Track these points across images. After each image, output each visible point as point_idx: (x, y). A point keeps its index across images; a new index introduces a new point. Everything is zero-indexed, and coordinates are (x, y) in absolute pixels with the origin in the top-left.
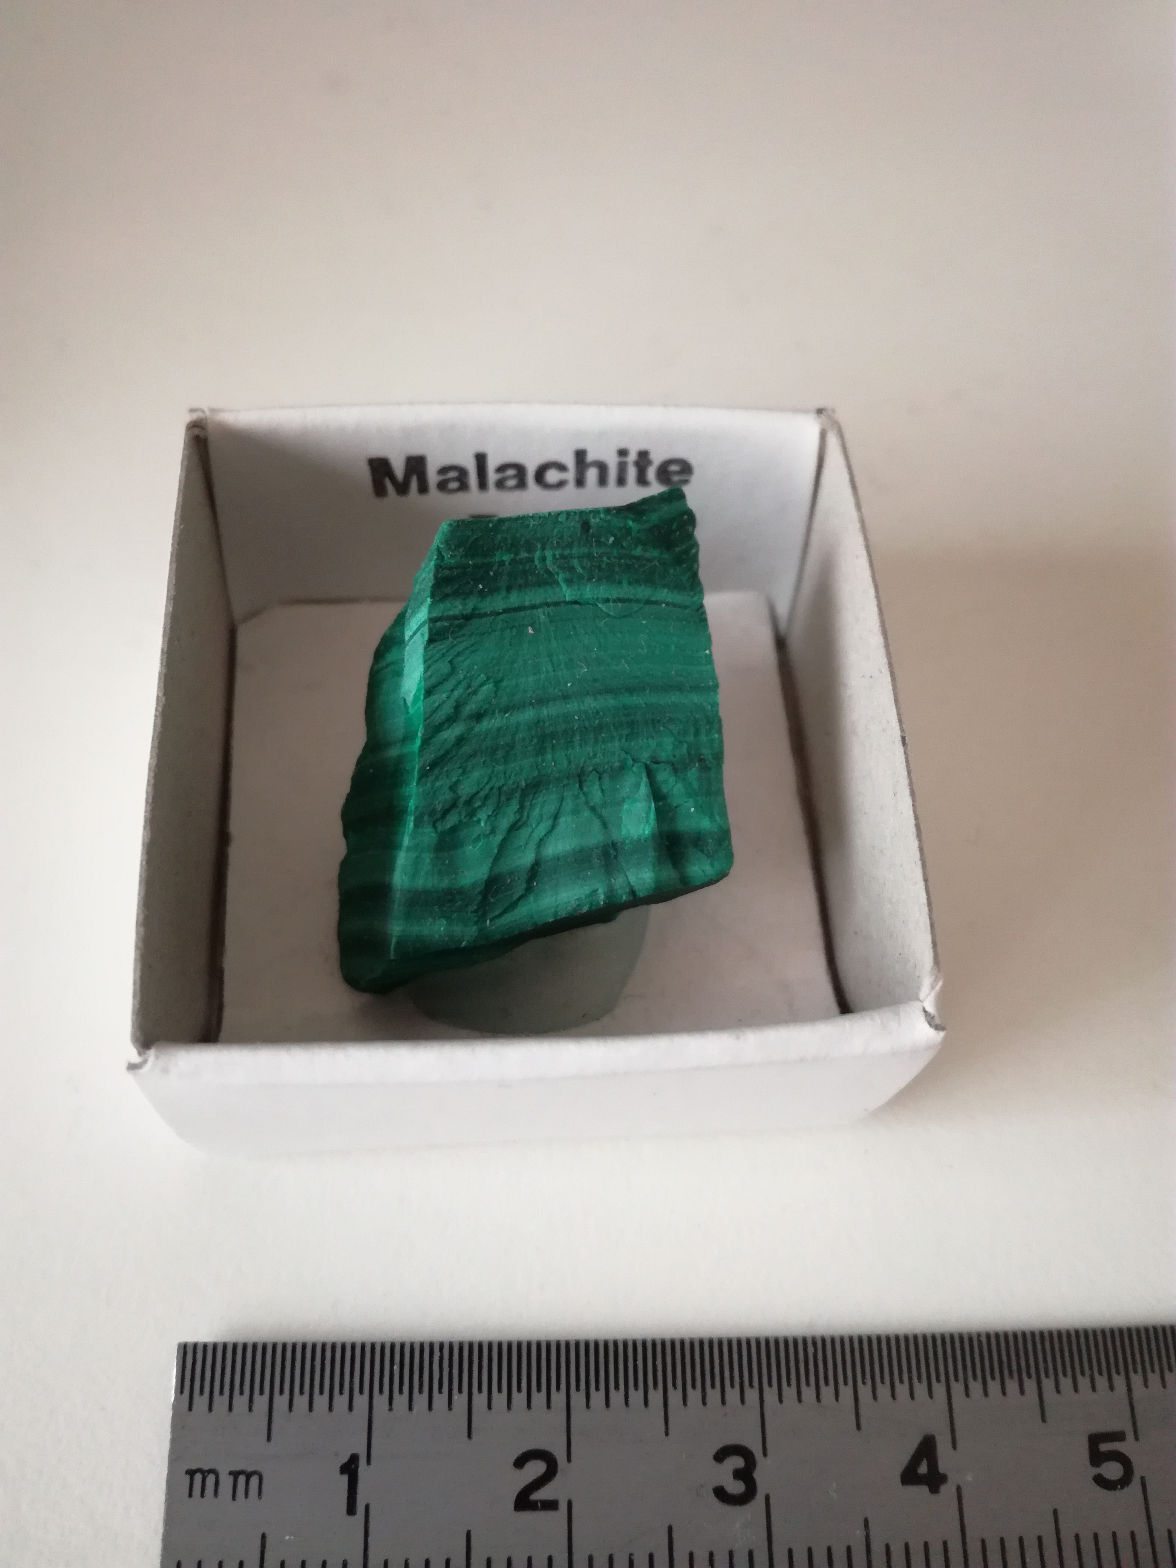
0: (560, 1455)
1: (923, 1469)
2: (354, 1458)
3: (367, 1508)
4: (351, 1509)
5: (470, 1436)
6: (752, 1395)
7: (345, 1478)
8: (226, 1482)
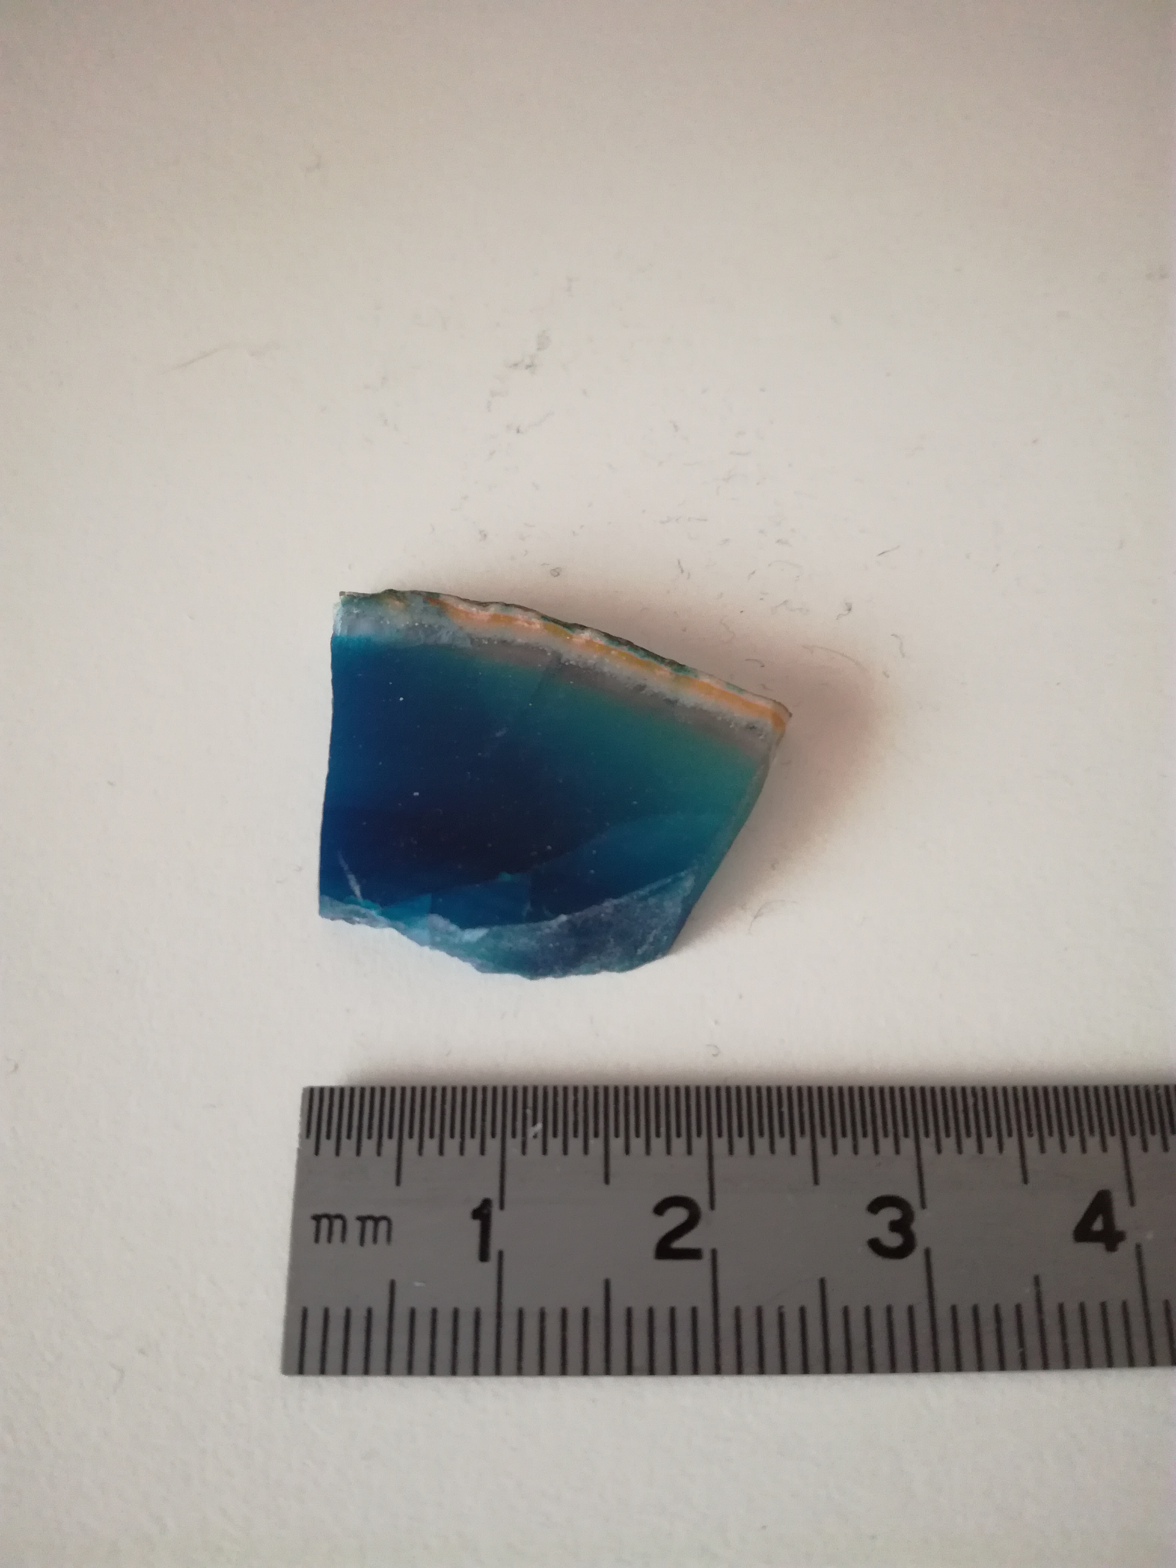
0: (702, 1202)
1: (1098, 1225)
2: (487, 1203)
3: (501, 1254)
4: (484, 1256)
5: (607, 1180)
6: (907, 1144)
7: (476, 1224)
8: (354, 1228)
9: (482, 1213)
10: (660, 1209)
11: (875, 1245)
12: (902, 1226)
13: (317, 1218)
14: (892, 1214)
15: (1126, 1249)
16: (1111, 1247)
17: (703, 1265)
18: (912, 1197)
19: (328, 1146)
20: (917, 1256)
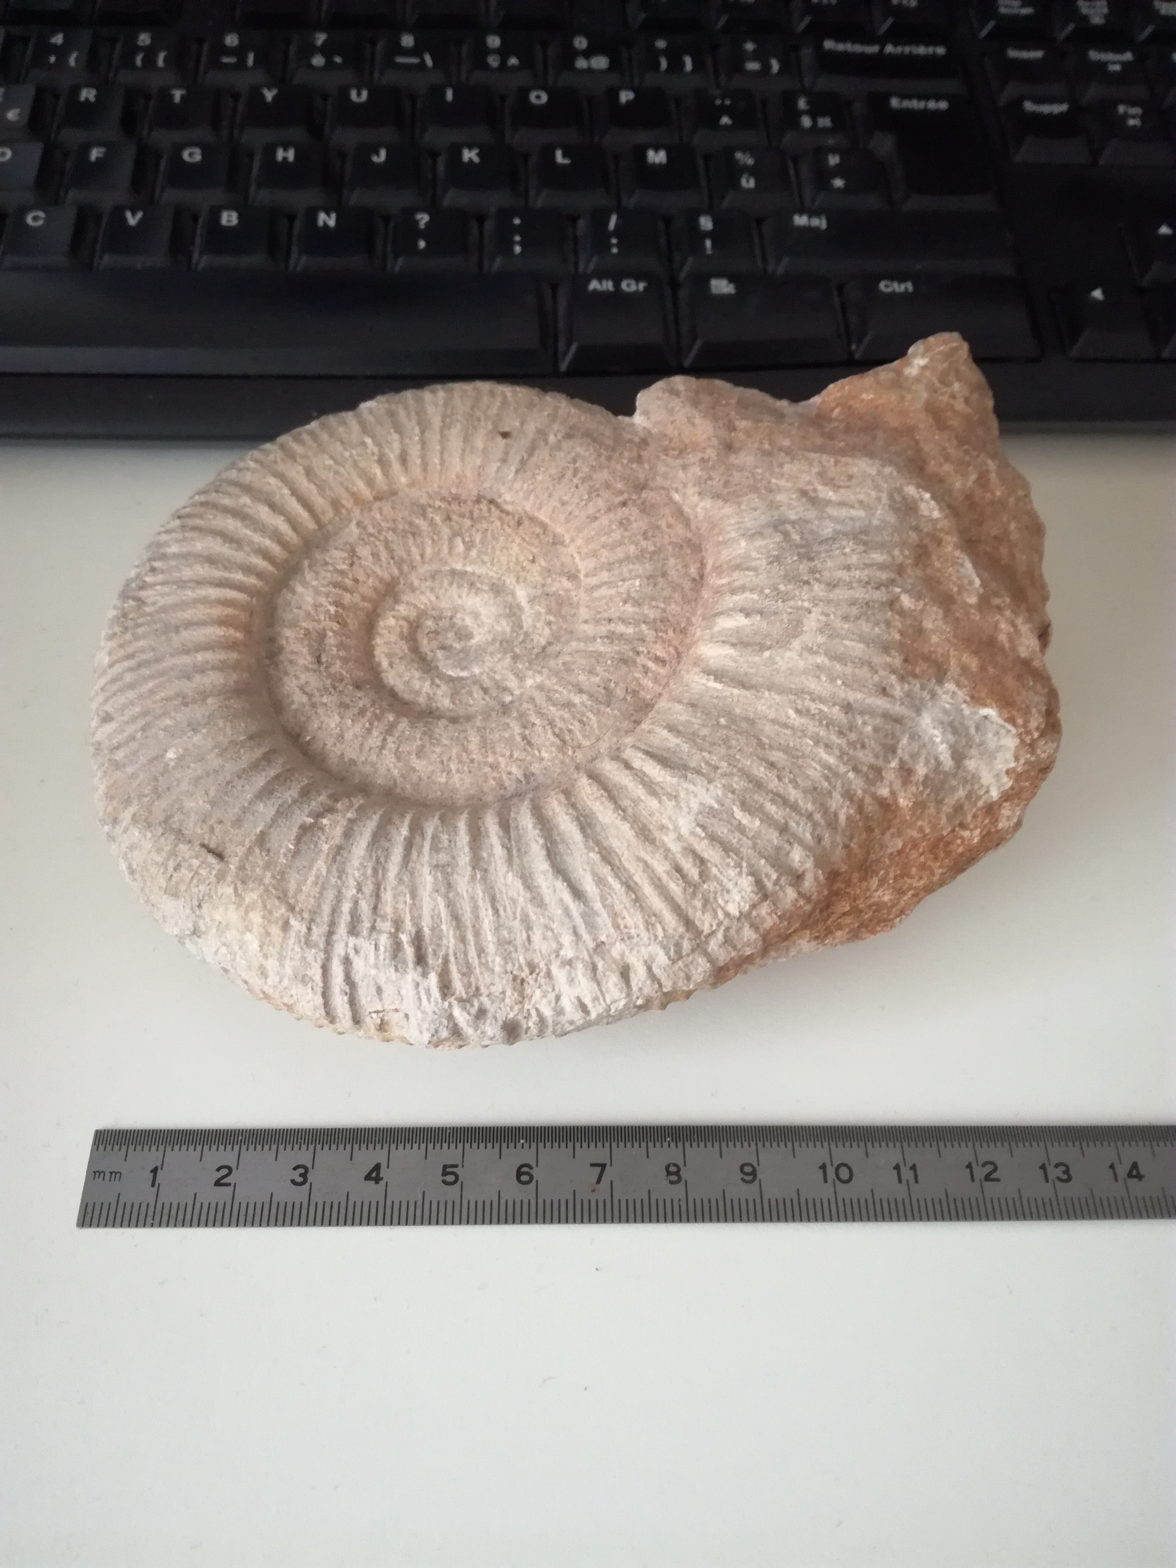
9: (155, 1171)
10: (218, 1170)
11: (293, 1182)
12: (304, 1176)
13: (95, 1172)
14: (302, 1171)
15: (382, 1183)
16: (377, 1182)
17: (232, 1188)
18: (310, 1166)
19: (101, 1148)
20: (307, 1185)
